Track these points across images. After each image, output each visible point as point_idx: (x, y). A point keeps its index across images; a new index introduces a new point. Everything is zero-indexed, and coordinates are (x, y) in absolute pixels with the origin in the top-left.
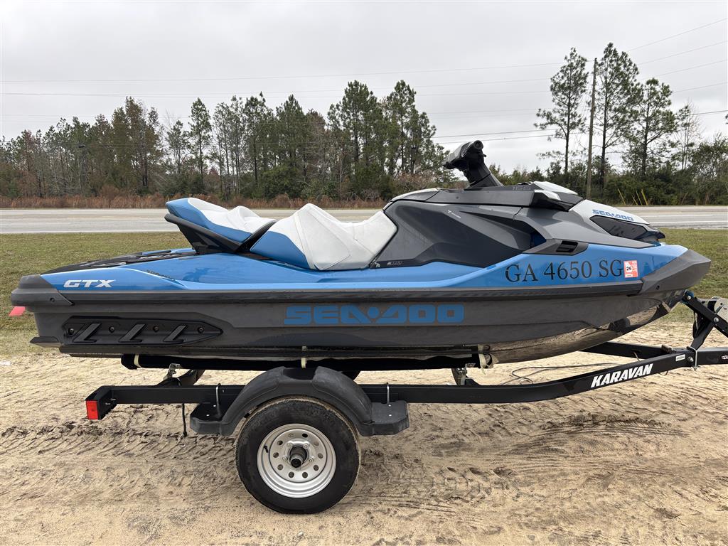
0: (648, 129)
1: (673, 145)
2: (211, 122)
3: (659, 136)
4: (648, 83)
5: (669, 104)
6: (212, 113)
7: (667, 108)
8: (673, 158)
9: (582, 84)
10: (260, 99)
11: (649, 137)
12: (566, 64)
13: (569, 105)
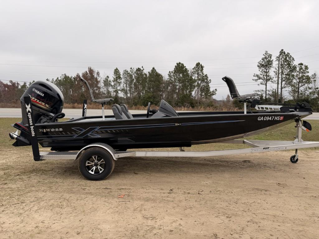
2: (121, 76)
9: (271, 64)
10: (142, 69)
13: (266, 72)
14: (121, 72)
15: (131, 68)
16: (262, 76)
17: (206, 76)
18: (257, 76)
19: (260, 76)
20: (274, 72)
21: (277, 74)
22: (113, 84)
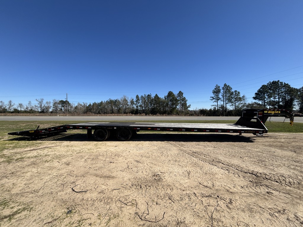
0: (235, 101)
1: (241, 104)
2: (140, 99)
3: (238, 102)
4: (235, 91)
5: (240, 95)
6: (140, 98)
7: (239, 96)
8: (242, 106)
9: (219, 91)
10: (150, 95)
11: (236, 102)
12: (216, 87)
13: (217, 95)
14: (140, 97)
15: (145, 95)
16: (215, 98)
17: (185, 98)
18: (212, 97)
19: (214, 97)
20: (222, 95)
21: (223, 96)
22: (135, 103)
